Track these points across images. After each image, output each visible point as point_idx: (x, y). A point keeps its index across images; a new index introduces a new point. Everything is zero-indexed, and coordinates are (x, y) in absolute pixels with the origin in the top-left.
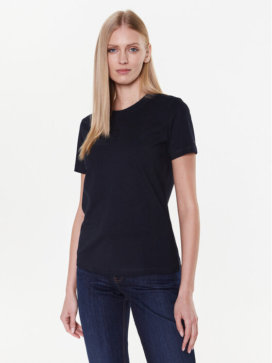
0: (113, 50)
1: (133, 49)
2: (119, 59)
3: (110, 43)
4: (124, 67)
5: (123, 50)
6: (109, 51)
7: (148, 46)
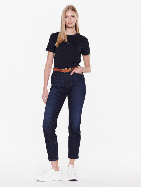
0: (67, 17)
1: (73, 17)
2: (69, 20)
3: (66, 15)
4: (70, 22)
5: (70, 17)
6: (66, 17)
7: (77, 16)
